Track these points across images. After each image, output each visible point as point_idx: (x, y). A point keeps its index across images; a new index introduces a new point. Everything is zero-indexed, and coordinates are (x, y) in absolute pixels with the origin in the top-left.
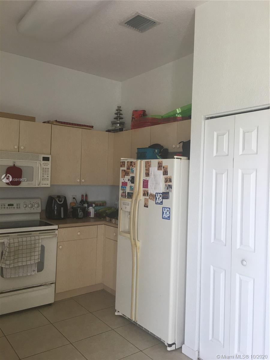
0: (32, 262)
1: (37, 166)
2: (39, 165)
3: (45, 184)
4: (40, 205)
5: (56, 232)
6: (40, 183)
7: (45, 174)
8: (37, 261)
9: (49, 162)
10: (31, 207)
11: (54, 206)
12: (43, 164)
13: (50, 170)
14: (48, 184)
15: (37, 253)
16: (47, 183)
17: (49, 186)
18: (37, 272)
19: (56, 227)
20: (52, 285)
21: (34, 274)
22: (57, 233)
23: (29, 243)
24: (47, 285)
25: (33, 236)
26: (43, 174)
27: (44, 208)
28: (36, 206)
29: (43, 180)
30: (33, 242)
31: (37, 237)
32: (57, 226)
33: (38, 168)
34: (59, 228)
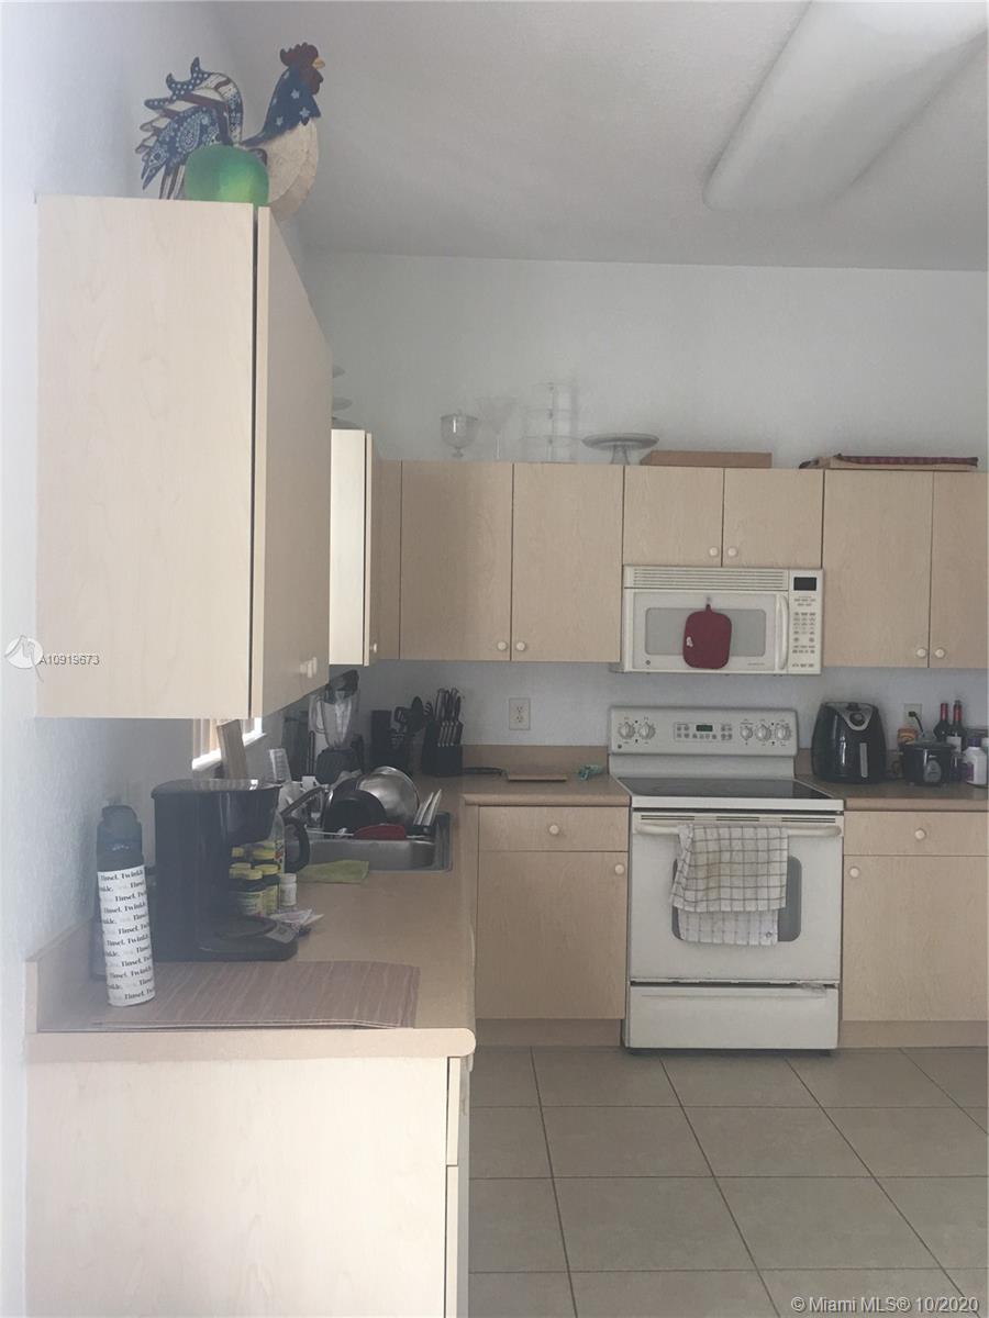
0: (762, 906)
1: (778, 605)
2: (784, 604)
3: (802, 666)
4: (794, 734)
5: (839, 820)
6: (787, 659)
7: (804, 633)
8: (775, 906)
9: (816, 595)
10: (767, 737)
11: (838, 737)
12: (796, 600)
13: (818, 618)
14: (811, 665)
15: (775, 881)
16: (810, 662)
17: (816, 670)
18: (779, 940)
19: (836, 805)
20: (829, 990)
21: (769, 943)
22: (842, 827)
23: (750, 845)
24: (814, 988)
25: (761, 827)
26: (796, 633)
27: (807, 743)
28: (780, 735)
29: (795, 652)
30: (762, 845)
31: (775, 832)
32: (841, 802)
33: (780, 611)
34: (846, 808)
